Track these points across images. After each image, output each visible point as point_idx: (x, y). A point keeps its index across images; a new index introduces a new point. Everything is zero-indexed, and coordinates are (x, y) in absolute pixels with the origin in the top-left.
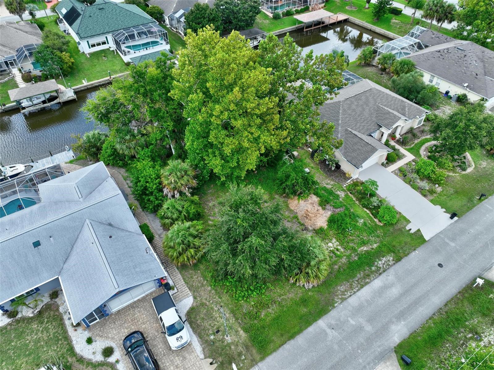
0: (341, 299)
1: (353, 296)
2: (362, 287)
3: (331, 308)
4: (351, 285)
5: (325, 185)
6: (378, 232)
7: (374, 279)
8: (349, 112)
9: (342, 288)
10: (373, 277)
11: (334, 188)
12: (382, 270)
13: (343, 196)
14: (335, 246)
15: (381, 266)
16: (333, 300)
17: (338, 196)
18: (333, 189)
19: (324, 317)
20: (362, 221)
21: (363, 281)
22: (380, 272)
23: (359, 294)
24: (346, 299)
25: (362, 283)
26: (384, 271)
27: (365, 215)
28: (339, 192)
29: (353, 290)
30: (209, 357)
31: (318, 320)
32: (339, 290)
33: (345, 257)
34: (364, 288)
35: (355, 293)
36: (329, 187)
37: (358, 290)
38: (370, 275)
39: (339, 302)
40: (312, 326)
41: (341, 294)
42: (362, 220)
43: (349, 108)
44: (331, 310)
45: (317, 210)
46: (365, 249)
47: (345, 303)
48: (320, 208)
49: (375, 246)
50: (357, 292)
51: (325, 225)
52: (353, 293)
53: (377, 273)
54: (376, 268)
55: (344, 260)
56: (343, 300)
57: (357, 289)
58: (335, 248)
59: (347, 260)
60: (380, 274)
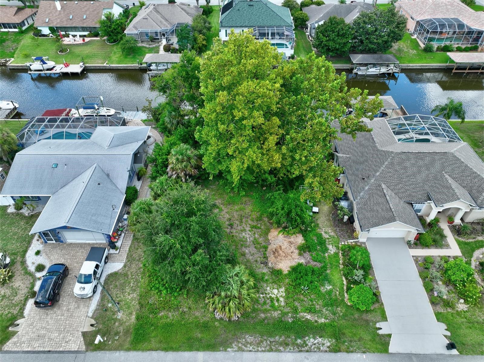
0: (239, 347)
1: (253, 353)
2: (271, 350)
3: (221, 349)
4: (262, 342)
5: (323, 233)
6: (339, 309)
7: (289, 352)
8: (397, 168)
9: (250, 339)
10: (290, 349)
11: (330, 240)
12: (306, 348)
13: (332, 253)
14: (278, 296)
15: (310, 344)
16: (231, 343)
17: (327, 250)
18: (327, 240)
19: (208, 352)
20: (329, 287)
21: (277, 346)
22: (303, 349)
23: (260, 355)
24: (243, 351)
25: (273, 347)
26: (307, 351)
27: (338, 284)
28: (331, 246)
29: (258, 347)
30: (95, 319)
31: (200, 351)
32: (245, 338)
33: (280, 312)
34: (271, 353)
35: (258, 351)
36: (325, 236)
37: (262, 351)
38: (289, 345)
39: (234, 349)
40: (191, 352)
41: (243, 343)
42: (331, 287)
43: (400, 164)
44: (220, 351)
45: (292, 252)
46: (309, 317)
47: (239, 354)
48: (297, 252)
49: (323, 320)
50: (260, 352)
51: (286, 270)
52: (256, 350)
53: (298, 348)
54: (302, 342)
55: (276, 314)
56: (240, 350)
57: (263, 349)
58: (277, 297)
59: (280, 316)
60: (301, 351)
